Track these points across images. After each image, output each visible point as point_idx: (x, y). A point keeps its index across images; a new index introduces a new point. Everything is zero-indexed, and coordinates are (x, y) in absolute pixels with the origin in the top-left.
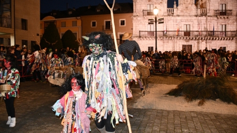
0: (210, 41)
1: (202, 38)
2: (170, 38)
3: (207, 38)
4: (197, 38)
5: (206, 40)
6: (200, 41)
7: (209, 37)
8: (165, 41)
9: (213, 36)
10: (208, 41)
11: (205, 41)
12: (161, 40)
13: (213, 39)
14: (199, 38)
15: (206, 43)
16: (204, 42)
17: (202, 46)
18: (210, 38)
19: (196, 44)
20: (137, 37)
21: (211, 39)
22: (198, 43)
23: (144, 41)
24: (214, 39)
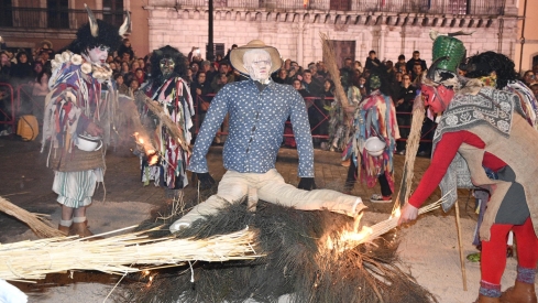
0: (415, 28)
1: (389, 19)
2: (283, 16)
3: (406, 19)
4: (374, 18)
5: (404, 24)
6: (384, 27)
7: (412, 15)
8: (264, 25)
9: (426, 13)
10: (408, 28)
11: (399, 28)
12: (252, 20)
13: (425, 23)
14: (379, 17)
15: (403, 35)
16: (396, 33)
17: (389, 44)
18: (415, 20)
19: (371, 37)
20: (165, 6)
21: (420, 21)
22: (377, 34)
23: (191, 22)
24: (430, 21)
